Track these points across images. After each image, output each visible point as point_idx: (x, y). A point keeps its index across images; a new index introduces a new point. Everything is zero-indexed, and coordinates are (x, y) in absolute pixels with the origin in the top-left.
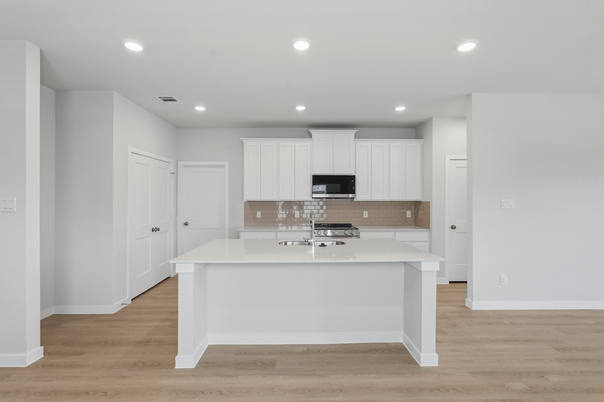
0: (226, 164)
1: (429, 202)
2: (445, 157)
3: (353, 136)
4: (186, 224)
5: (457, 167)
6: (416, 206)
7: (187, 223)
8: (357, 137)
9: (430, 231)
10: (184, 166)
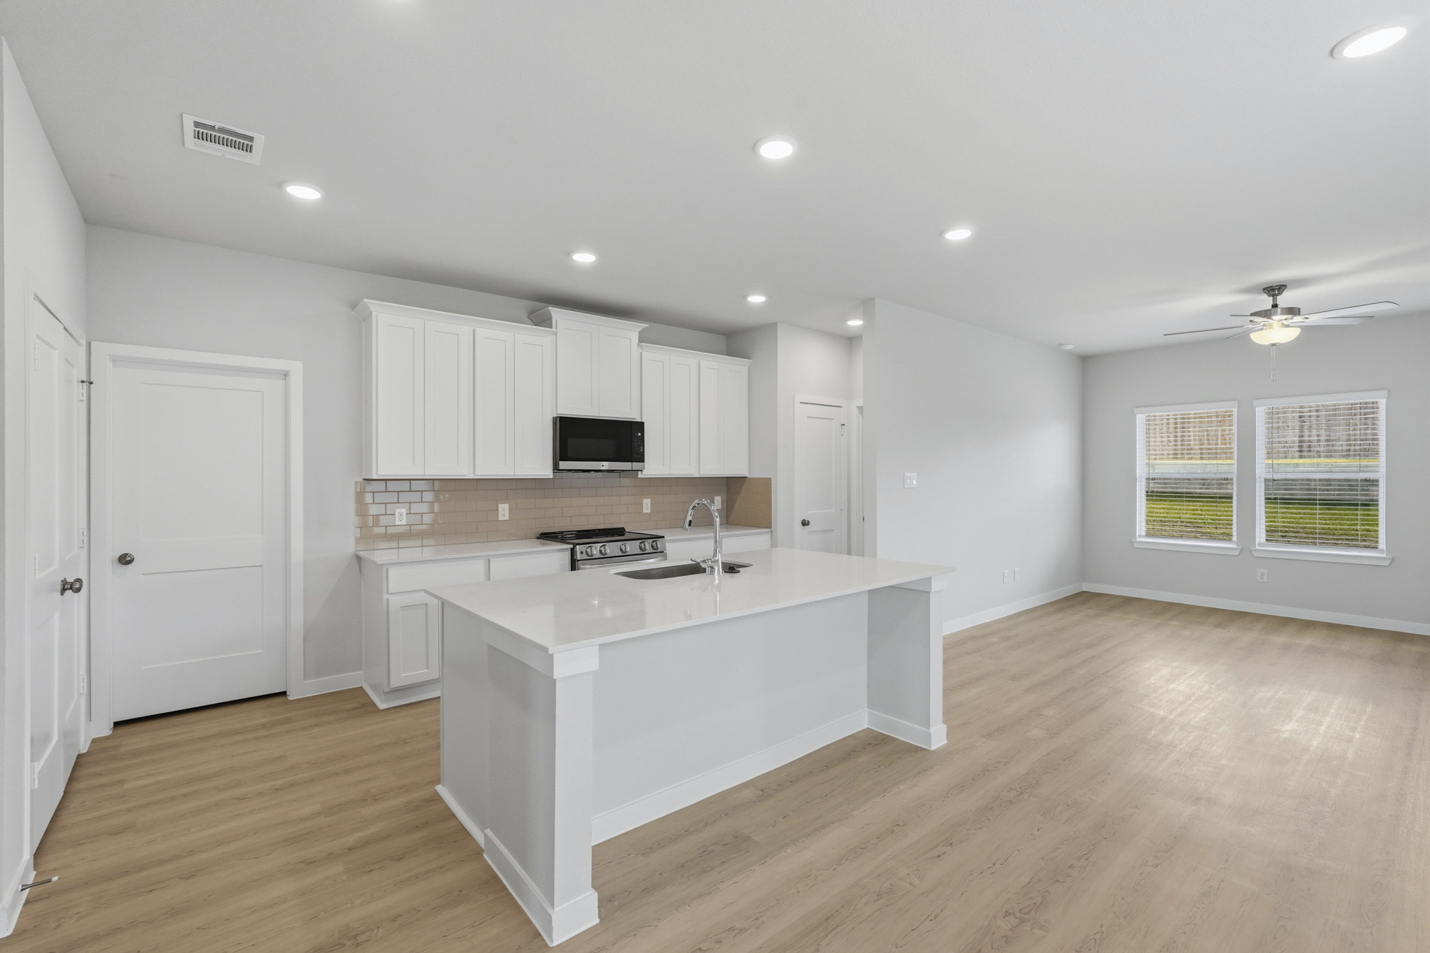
0: (296, 369)
1: (770, 479)
2: (794, 396)
3: (635, 337)
4: (125, 560)
5: (809, 417)
6: (731, 486)
7: (125, 555)
8: (643, 339)
9: (772, 532)
10: (116, 360)
